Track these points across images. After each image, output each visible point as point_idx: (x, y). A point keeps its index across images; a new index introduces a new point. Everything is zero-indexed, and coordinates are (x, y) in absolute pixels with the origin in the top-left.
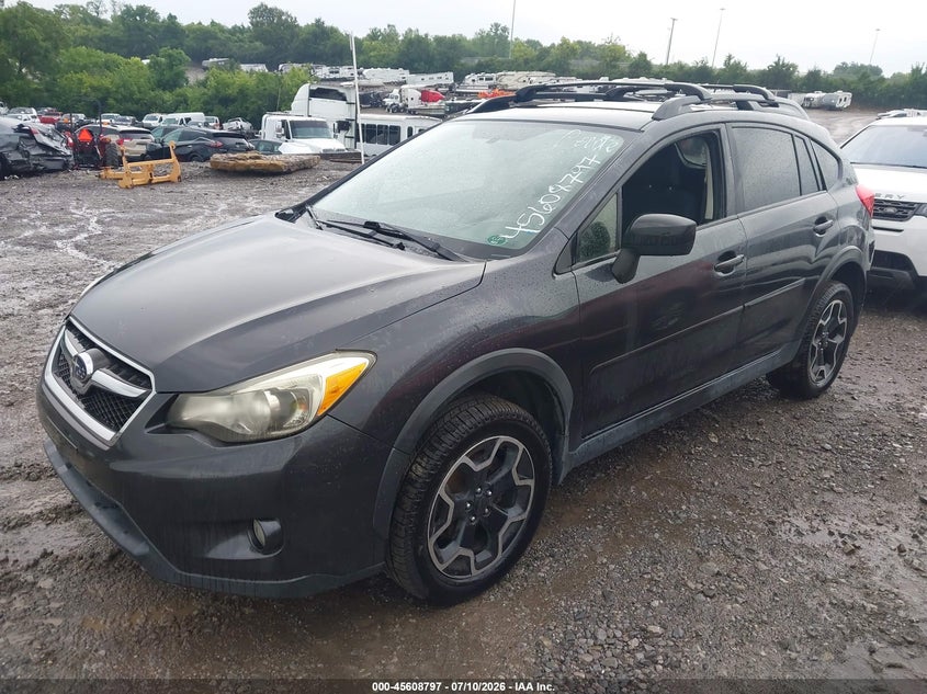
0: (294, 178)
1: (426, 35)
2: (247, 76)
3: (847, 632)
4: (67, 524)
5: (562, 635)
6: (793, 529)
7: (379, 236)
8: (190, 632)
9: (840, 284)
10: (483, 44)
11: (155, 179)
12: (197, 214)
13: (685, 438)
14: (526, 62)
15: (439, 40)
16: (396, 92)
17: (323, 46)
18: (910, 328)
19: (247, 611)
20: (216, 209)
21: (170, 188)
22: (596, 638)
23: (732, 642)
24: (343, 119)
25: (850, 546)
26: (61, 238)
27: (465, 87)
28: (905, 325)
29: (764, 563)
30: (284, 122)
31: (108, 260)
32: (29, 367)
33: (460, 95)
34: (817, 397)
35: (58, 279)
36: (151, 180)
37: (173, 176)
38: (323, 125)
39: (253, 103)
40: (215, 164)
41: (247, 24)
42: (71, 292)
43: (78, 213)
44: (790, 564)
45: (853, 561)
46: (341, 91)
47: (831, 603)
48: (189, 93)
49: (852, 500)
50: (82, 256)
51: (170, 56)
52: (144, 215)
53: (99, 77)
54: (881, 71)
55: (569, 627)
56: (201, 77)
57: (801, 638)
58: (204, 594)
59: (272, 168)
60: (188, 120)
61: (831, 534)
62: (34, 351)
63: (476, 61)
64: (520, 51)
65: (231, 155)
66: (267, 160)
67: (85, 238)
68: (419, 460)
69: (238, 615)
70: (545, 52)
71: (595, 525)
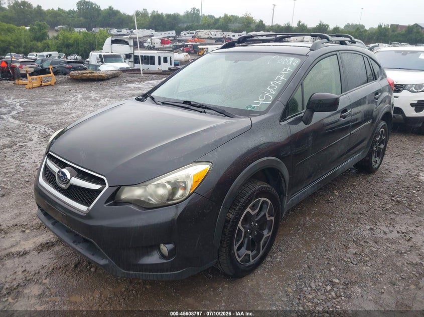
0: (111, 82)
1: (162, 14)
2: (78, 34)
3: (417, 275)
4: (48, 252)
5: (295, 287)
6: (382, 232)
7: (192, 107)
8: (124, 299)
9: (384, 122)
10: (188, 17)
11: (43, 84)
12: (69, 100)
13: (325, 194)
14: (209, 25)
15: (168, 16)
16: (149, 40)
17: (113, 19)
18: (403, 140)
19: (148, 287)
20: (77, 98)
21: (51, 88)
22: (311, 287)
23: (371, 284)
24: (128, 53)
25: (408, 237)
26: (4, 114)
27: (181, 37)
28: (401, 138)
29: (374, 247)
30: (100, 55)
31: (31, 123)
32: (7, 177)
33: (179, 41)
34: (375, 172)
35: (9, 133)
36: (41, 85)
37: (52, 82)
38: (119, 56)
39: (82, 47)
40: (72, 76)
41: (76, 9)
42: (17, 140)
43: (9, 102)
44: (385, 247)
45: (410, 244)
46: (126, 40)
47: (407, 263)
48: (50, 42)
49: (403, 217)
50: (17, 122)
51: (40, 25)
52: (42, 101)
53: (4, 36)
54: (364, 27)
55: (298, 283)
56: (55, 34)
57: (399, 280)
58: (125, 280)
59: (100, 77)
60: (50, 55)
61: (398, 232)
62: (7, 169)
63: (186, 25)
64: (206, 20)
65: (80, 72)
66: (96, 74)
67: (16, 114)
68: (230, 211)
69: (144, 289)
70: (217, 20)
71: (296, 236)
